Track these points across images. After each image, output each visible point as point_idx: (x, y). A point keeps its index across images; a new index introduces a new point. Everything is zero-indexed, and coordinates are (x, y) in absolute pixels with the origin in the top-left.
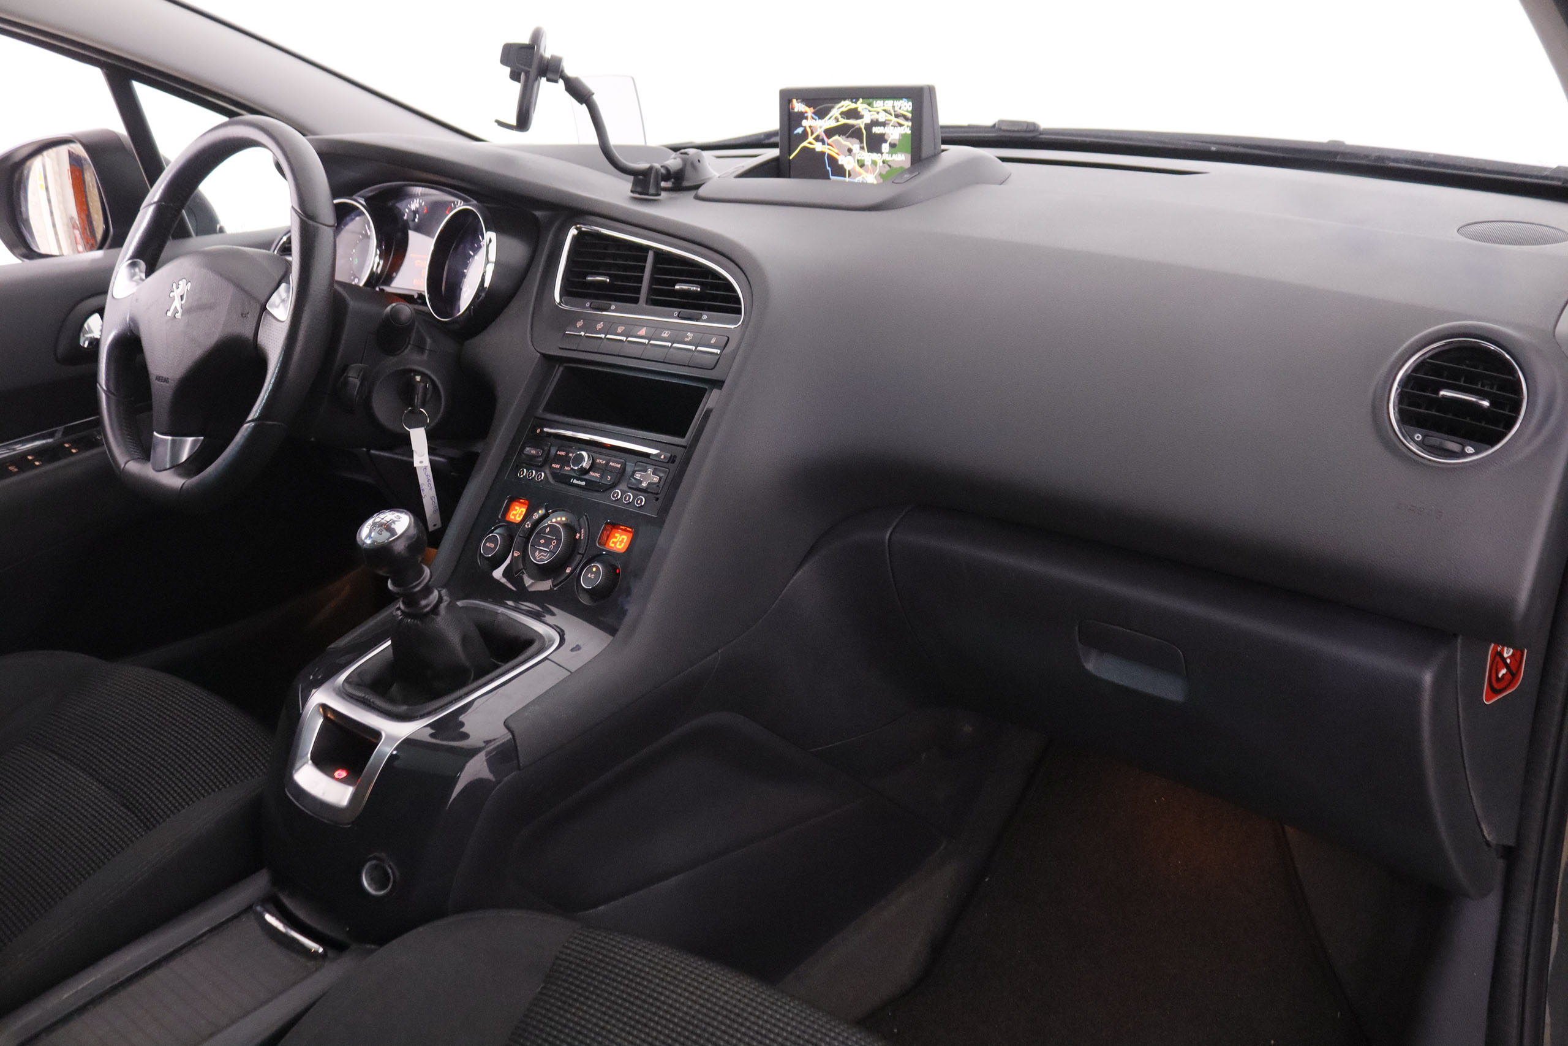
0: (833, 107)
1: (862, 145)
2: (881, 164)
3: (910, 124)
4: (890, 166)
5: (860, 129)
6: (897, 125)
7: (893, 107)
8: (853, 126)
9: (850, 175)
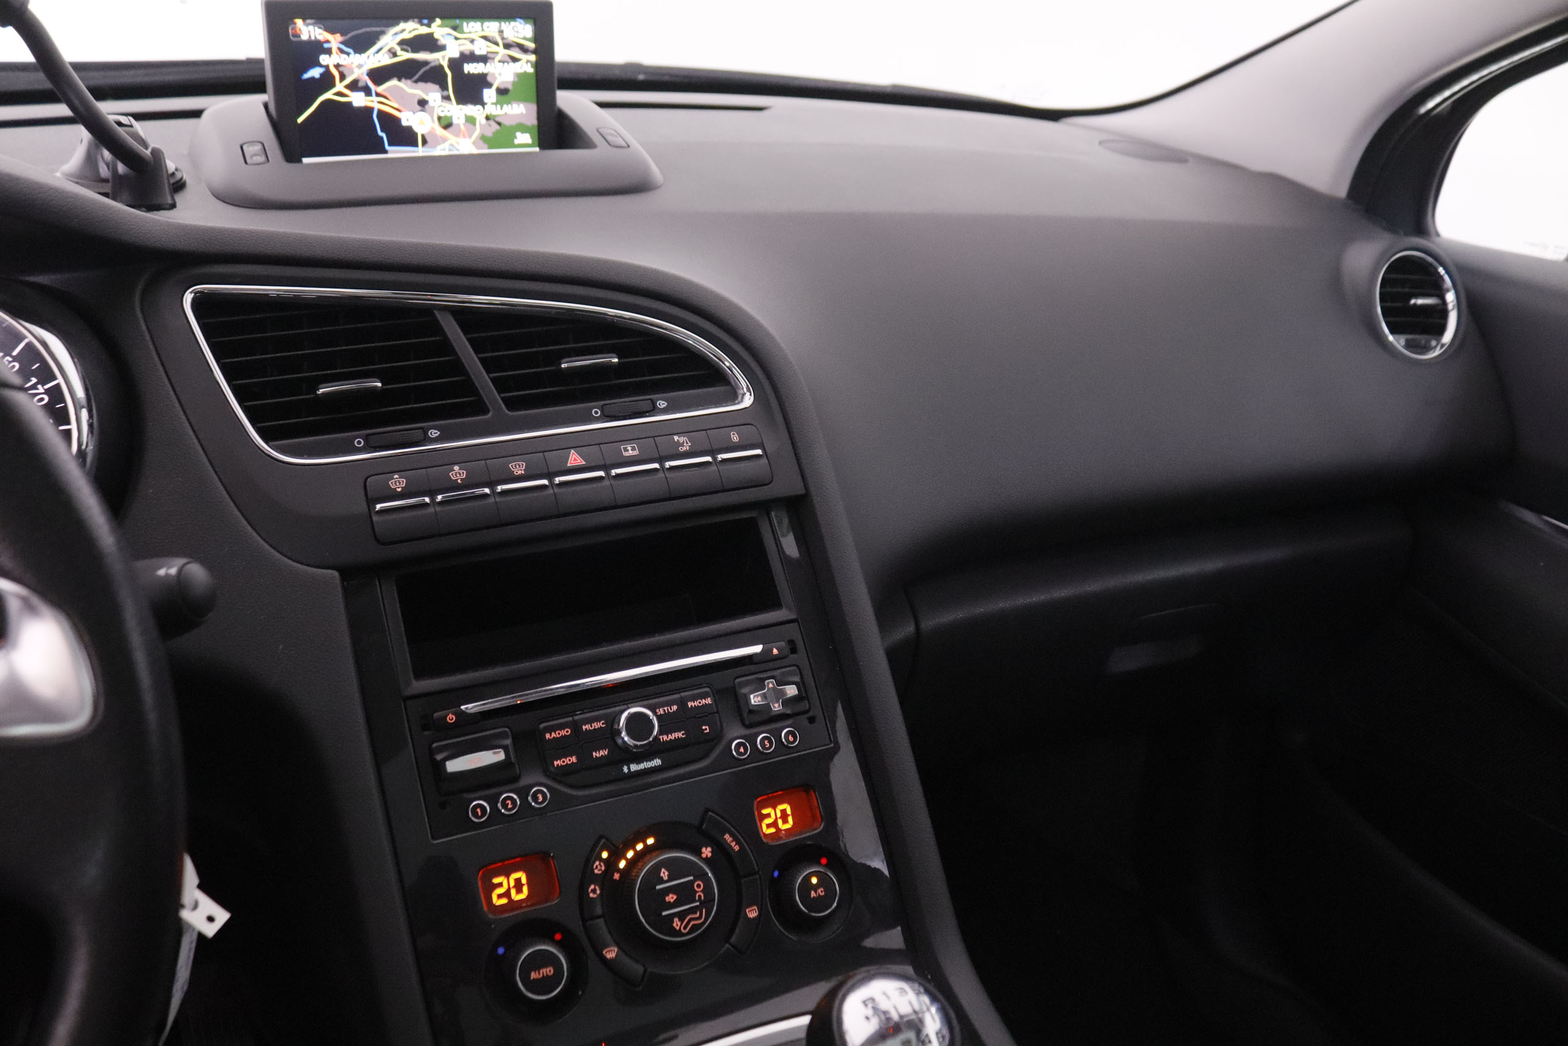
0: (383, 33)
1: (445, 93)
2: (484, 121)
3: (533, 58)
4: (499, 124)
5: (441, 67)
6: (508, 59)
7: (501, 32)
8: (426, 63)
9: (425, 142)
